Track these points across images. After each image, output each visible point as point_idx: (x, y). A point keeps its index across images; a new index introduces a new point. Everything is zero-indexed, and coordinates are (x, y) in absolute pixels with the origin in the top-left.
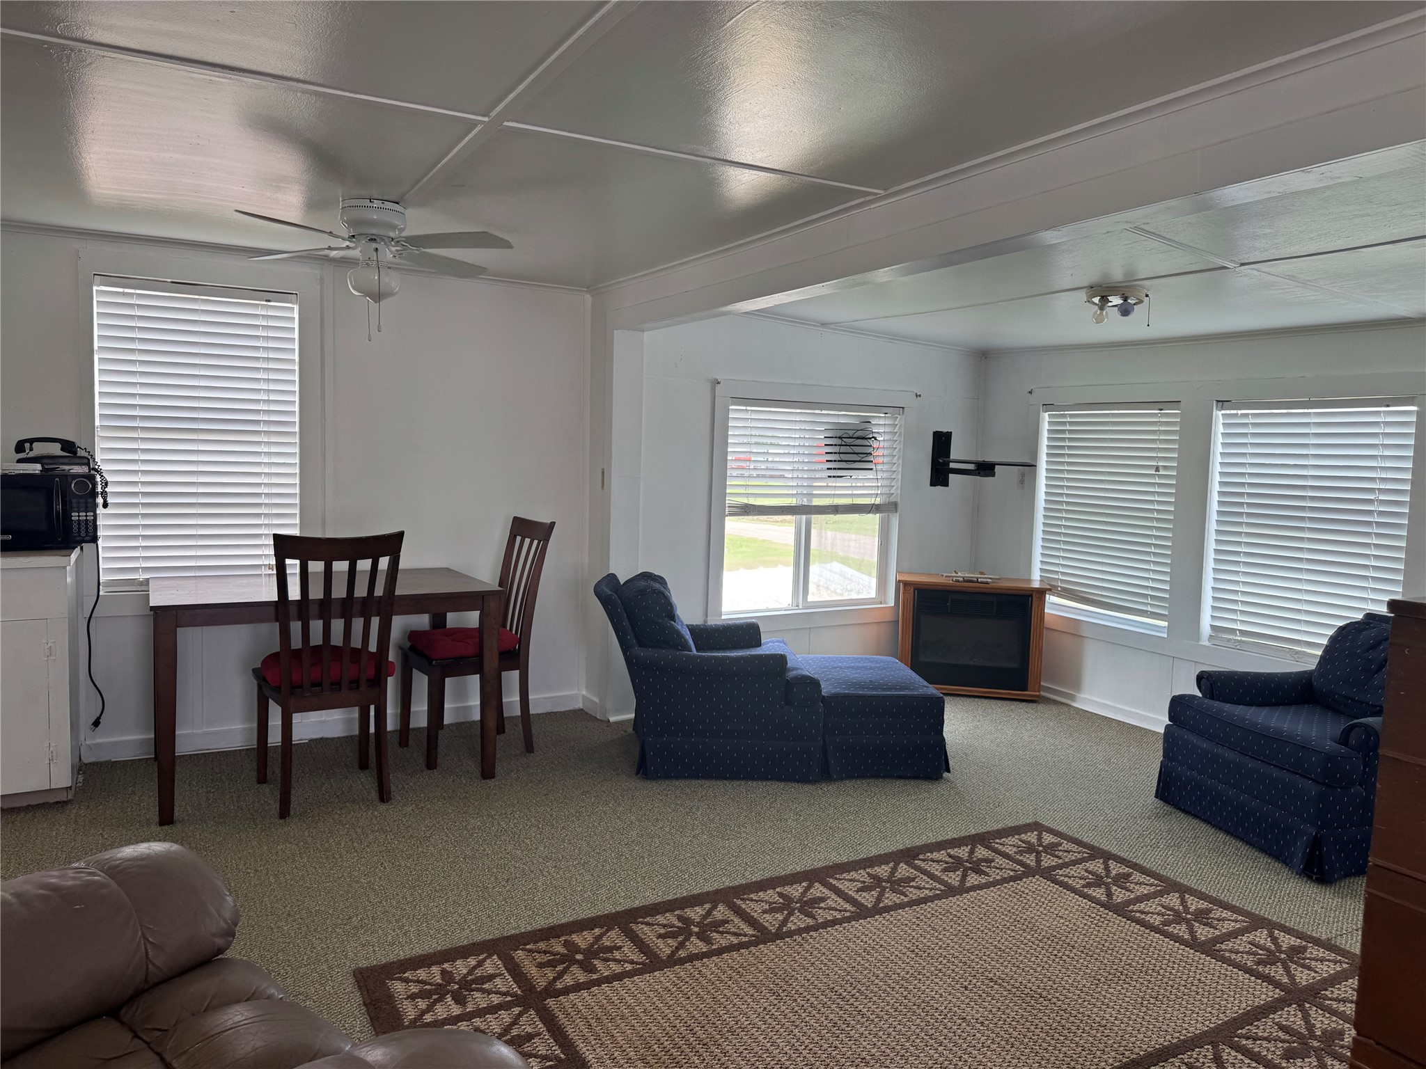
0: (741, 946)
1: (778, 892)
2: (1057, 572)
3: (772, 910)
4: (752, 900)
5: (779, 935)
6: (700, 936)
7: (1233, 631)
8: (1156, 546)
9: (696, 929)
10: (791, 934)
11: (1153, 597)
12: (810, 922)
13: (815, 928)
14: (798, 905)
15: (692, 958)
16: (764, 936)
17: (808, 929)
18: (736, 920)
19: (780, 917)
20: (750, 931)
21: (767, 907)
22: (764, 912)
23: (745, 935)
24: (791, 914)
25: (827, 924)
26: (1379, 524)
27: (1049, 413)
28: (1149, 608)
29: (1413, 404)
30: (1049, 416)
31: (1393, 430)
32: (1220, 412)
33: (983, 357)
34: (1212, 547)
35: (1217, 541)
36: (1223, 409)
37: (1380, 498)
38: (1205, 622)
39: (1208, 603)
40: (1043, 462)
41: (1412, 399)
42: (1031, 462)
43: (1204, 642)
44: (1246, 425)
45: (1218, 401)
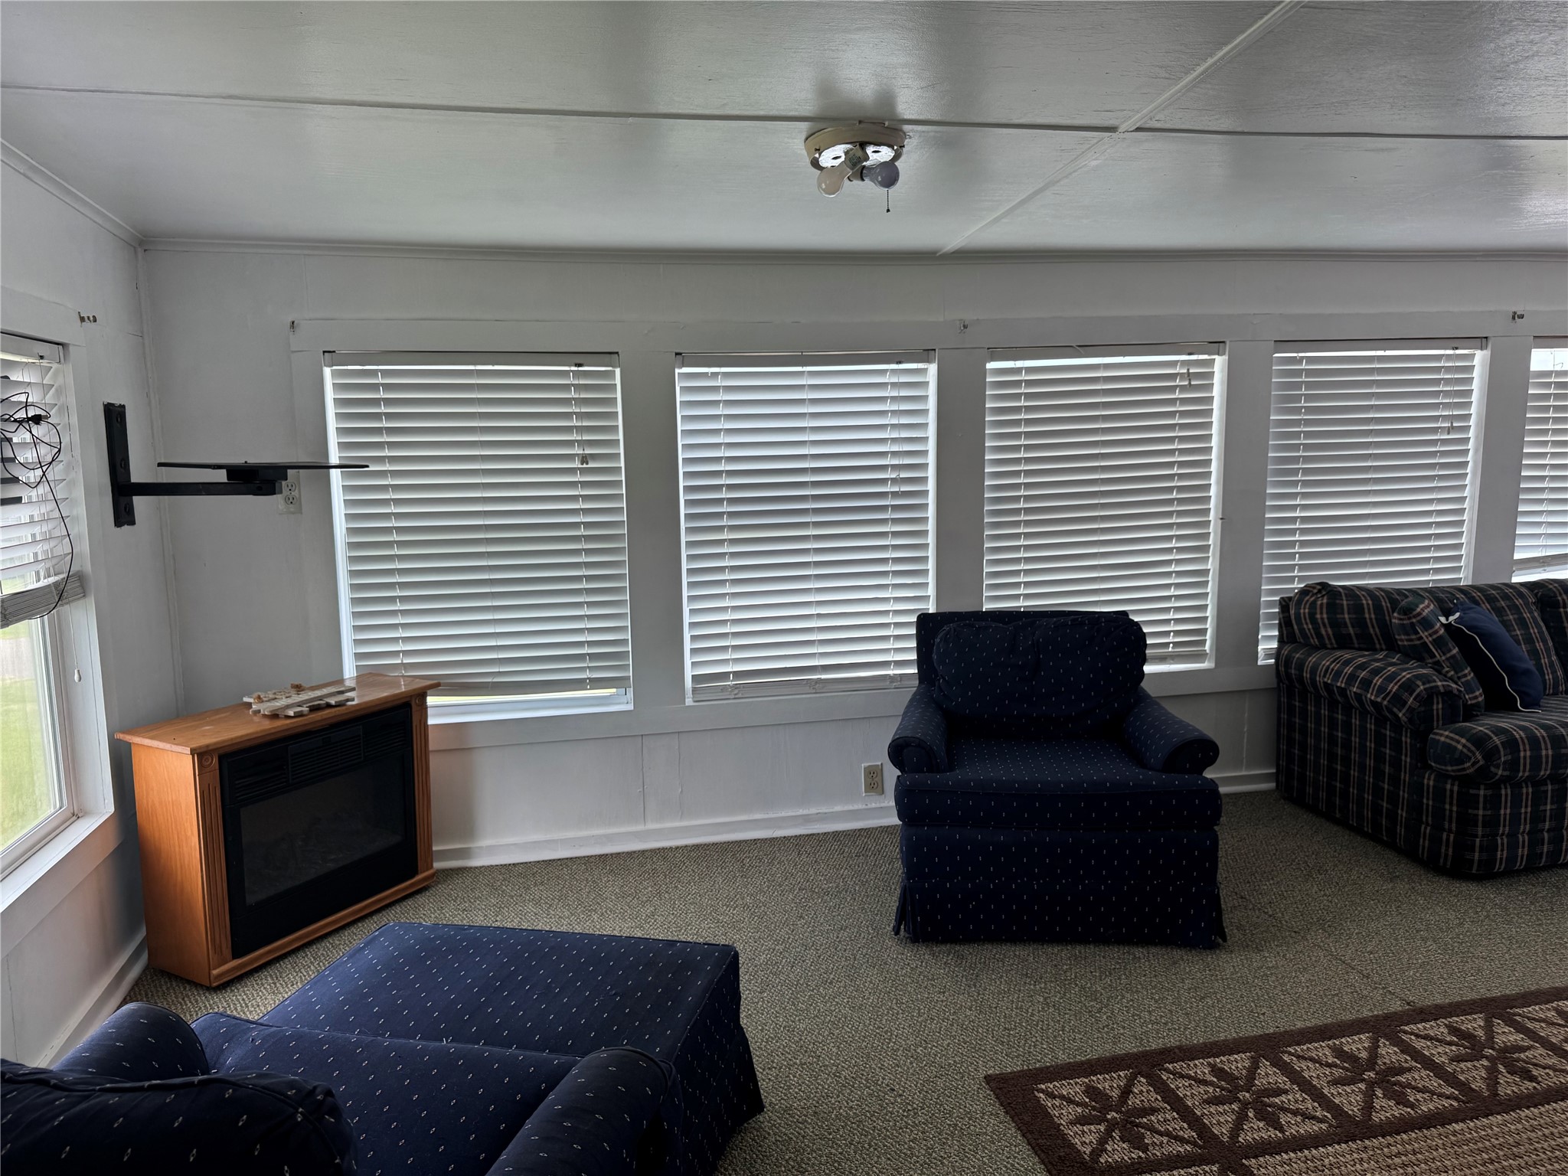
2: (396, 654)
7: (724, 676)
8: (589, 578)
11: (592, 656)
26: (895, 508)
27: (335, 368)
28: (587, 674)
29: (928, 361)
30: (334, 374)
31: (903, 394)
32: (677, 371)
33: (140, 250)
34: (685, 566)
35: (691, 558)
36: (683, 365)
37: (893, 476)
38: (689, 673)
39: (688, 645)
40: (334, 459)
41: (926, 355)
42: (320, 461)
43: (689, 701)
44: (715, 389)
45: (677, 354)
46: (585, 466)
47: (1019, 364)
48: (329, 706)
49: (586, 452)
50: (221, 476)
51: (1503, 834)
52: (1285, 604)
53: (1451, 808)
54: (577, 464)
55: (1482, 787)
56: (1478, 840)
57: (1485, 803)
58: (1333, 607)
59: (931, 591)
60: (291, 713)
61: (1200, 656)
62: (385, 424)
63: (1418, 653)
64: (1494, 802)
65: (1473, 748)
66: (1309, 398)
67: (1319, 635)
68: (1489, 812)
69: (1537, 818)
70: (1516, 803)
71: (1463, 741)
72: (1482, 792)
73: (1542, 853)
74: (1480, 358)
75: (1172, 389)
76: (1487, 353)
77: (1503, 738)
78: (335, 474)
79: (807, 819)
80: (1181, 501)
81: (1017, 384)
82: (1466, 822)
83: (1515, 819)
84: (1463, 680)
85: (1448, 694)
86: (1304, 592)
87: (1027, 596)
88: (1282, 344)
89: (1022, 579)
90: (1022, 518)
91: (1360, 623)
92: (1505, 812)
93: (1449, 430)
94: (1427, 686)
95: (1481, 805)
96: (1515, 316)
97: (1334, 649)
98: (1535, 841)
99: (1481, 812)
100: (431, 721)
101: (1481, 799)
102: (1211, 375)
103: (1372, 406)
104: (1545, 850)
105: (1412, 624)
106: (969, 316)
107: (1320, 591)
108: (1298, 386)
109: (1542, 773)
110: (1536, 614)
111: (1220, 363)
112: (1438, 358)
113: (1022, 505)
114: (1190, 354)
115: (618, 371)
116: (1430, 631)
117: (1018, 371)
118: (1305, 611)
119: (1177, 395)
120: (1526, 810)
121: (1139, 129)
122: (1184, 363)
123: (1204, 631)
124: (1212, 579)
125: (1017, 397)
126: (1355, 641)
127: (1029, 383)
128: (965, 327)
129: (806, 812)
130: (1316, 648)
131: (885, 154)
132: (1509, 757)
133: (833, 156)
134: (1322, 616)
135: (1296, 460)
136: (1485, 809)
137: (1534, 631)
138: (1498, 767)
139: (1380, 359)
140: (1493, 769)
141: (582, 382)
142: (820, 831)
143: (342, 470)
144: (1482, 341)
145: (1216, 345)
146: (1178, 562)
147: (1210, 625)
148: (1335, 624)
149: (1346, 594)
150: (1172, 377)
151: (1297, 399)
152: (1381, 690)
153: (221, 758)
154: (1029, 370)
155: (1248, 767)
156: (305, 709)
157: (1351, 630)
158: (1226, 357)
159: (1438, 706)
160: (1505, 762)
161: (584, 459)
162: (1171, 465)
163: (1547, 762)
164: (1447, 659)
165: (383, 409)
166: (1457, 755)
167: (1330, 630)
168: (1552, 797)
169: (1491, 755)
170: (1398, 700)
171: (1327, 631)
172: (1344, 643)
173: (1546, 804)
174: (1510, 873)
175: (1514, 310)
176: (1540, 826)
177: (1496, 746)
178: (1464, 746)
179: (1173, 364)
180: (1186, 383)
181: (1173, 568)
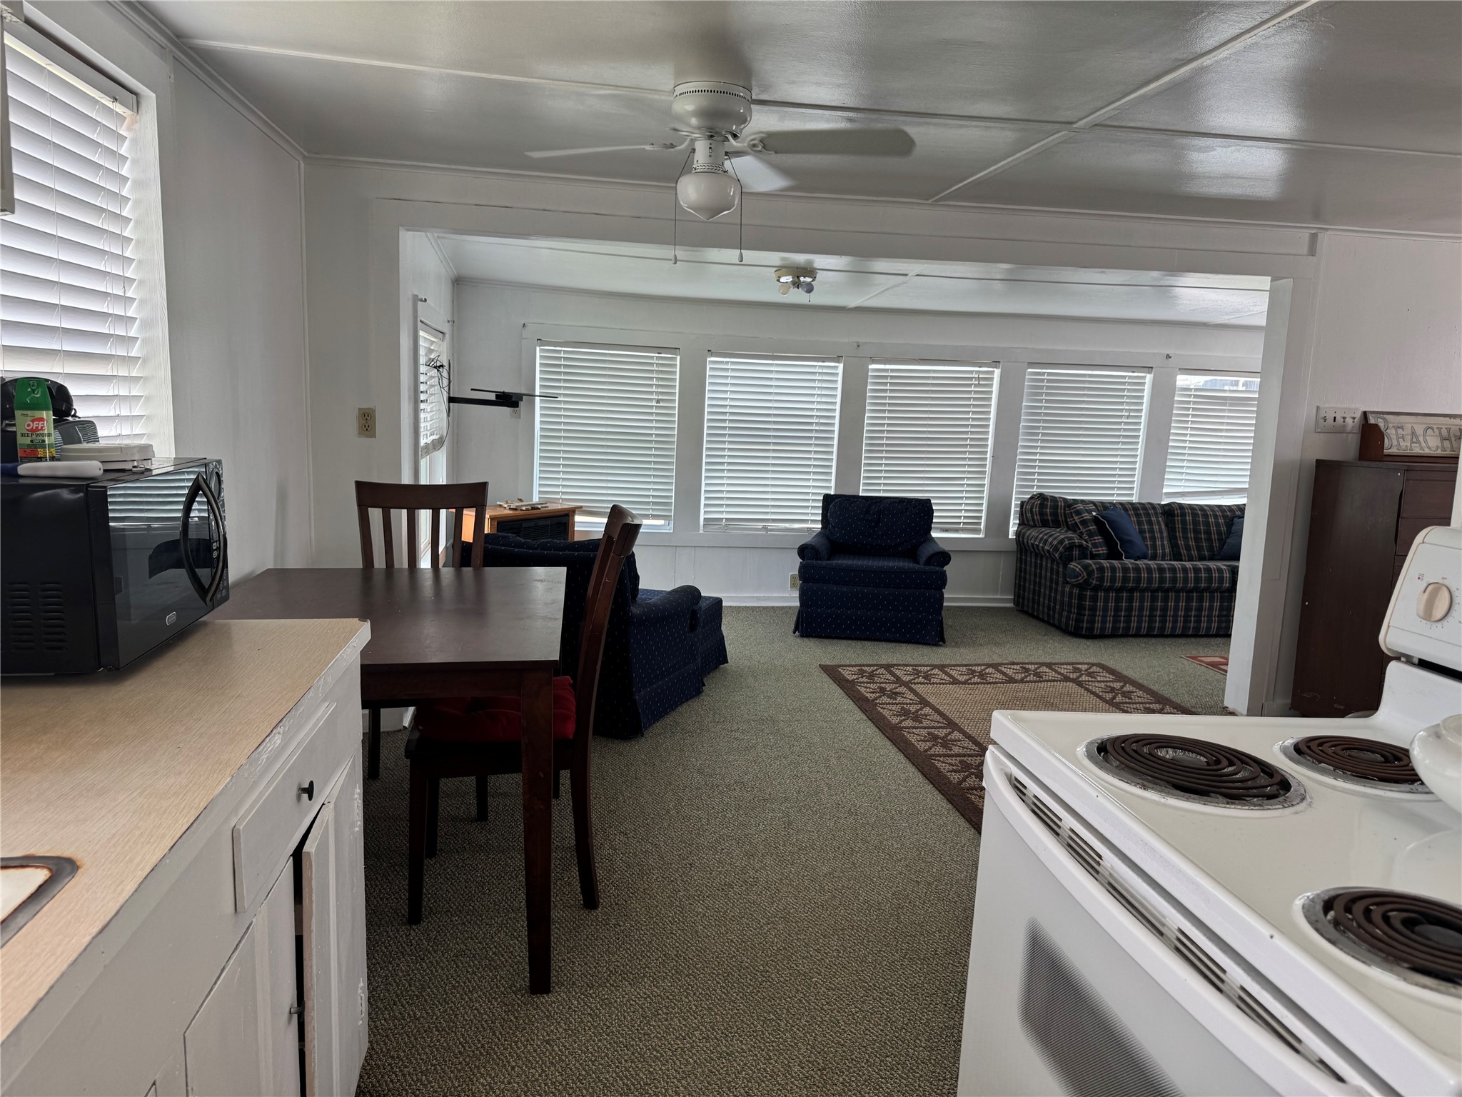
7: (720, 520)
11: (654, 503)
26: (817, 438)
27: (542, 347)
28: (651, 512)
29: (838, 362)
30: (540, 350)
31: (824, 378)
32: (708, 359)
33: (455, 284)
34: (704, 460)
35: (708, 456)
36: (712, 356)
37: (817, 421)
38: (702, 517)
39: (703, 502)
40: (537, 393)
41: (838, 359)
42: (531, 393)
43: (701, 532)
44: (727, 370)
45: (709, 351)
46: (658, 404)
47: (888, 367)
48: (538, 509)
49: (660, 397)
50: (492, 397)
51: (1099, 615)
52: (1022, 504)
53: (1075, 601)
54: (654, 404)
55: (1089, 591)
56: (1086, 618)
57: (1090, 598)
58: (1042, 506)
59: (833, 484)
60: (524, 508)
61: (978, 531)
62: (562, 377)
63: (1073, 528)
64: (1094, 599)
65: (1083, 570)
66: (1047, 394)
67: (1033, 520)
68: (1091, 604)
69: (1117, 609)
70: (1106, 600)
71: (1079, 567)
72: (1088, 593)
73: (1120, 627)
74: (1149, 378)
75: (970, 385)
76: (1152, 376)
77: (1098, 566)
78: (537, 399)
79: (758, 599)
80: (971, 446)
81: (886, 377)
82: (1081, 607)
83: (1105, 609)
84: (1093, 542)
85: (1080, 546)
86: (1031, 498)
87: (884, 491)
88: (1032, 365)
89: (882, 481)
90: (884, 448)
91: (1055, 514)
92: (1100, 604)
93: (1128, 417)
94: (1070, 541)
95: (1088, 600)
96: (1168, 357)
97: (1040, 527)
98: (1116, 621)
99: (1087, 603)
100: (575, 529)
101: (1088, 597)
102: (992, 379)
103: (1084, 401)
104: (1121, 626)
105: (1071, 512)
106: (861, 340)
107: (1038, 497)
108: (1042, 387)
109: (1117, 585)
110: (1160, 519)
111: (997, 372)
112: (1124, 377)
113: (885, 441)
114: (980, 367)
115: (678, 357)
116: (1080, 516)
117: (886, 370)
118: (1029, 507)
119: (973, 389)
120: (1112, 604)
121: (917, 275)
122: (977, 372)
123: (980, 518)
124: (986, 489)
125: (885, 384)
126: (1051, 523)
127: (892, 377)
128: (858, 346)
129: (758, 595)
130: (1032, 527)
131: (809, 280)
132: (1099, 575)
133: (789, 279)
134: (1036, 510)
135: (1038, 428)
136: (1089, 602)
137: (1156, 527)
138: (1093, 579)
139: (1091, 376)
140: (1091, 580)
141: (660, 362)
142: (765, 605)
143: (541, 398)
144: (1149, 369)
145: (996, 363)
146: (968, 478)
147: (984, 515)
148: (1042, 514)
149: (1051, 500)
150: (971, 379)
151: (1041, 394)
152: (1051, 543)
153: (498, 523)
154: (893, 370)
155: (1001, 595)
156: (530, 508)
157: (1049, 518)
158: (999, 370)
159: (1076, 553)
160: (1097, 577)
161: (658, 401)
162: (967, 426)
163: (1119, 579)
164: (1086, 531)
165: (562, 370)
166: (1076, 573)
167: (1038, 517)
168: (1126, 599)
169: (1090, 574)
170: (1056, 549)
171: (1037, 518)
172: (1045, 524)
173: (1122, 603)
174: (1102, 636)
175: (1168, 353)
176: (1119, 613)
177: (1093, 570)
178: (1079, 569)
179: (971, 372)
180: (977, 382)
181: (965, 482)
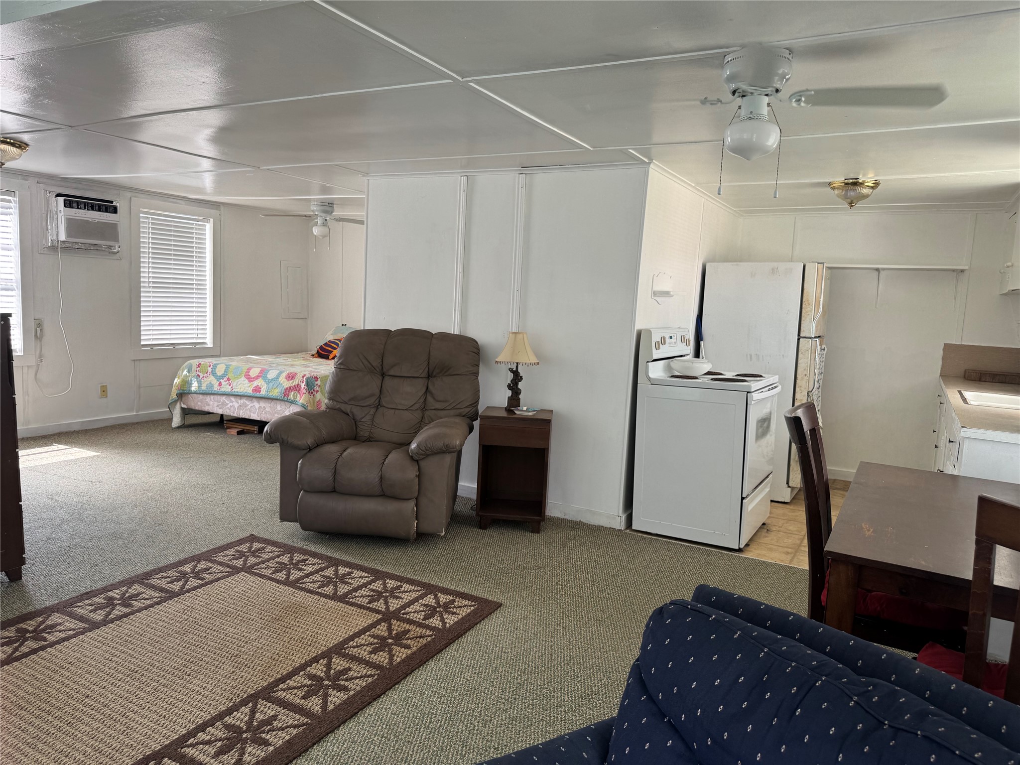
0: (283, 680)
1: (270, 745)
3: (269, 721)
4: (295, 727)
5: (254, 698)
6: (320, 679)
9: (326, 682)
10: (244, 703)
12: (228, 720)
13: (221, 716)
14: (244, 736)
15: (315, 660)
16: (267, 693)
17: (229, 712)
18: (297, 701)
19: (259, 716)
20: (281, 694)
21: (275, 723)
22: (275, 717)
23: (282, 690)
24: (249, 723)
25: (211, 723)
